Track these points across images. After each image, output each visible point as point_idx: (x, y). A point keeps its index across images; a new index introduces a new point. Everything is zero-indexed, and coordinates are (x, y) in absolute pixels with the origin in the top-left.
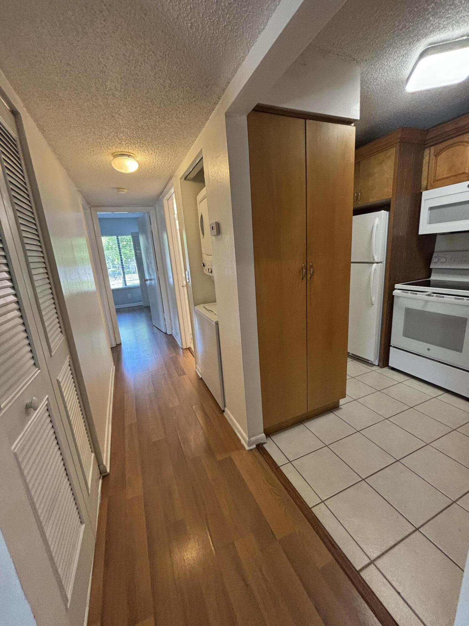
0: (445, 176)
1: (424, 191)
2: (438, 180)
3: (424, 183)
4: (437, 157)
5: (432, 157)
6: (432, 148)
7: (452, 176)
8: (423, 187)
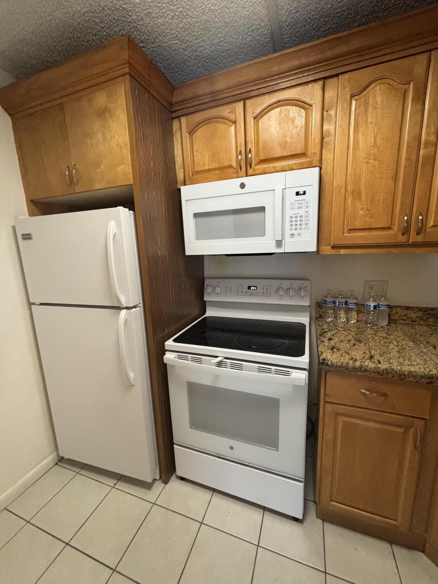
0: (206, 168)
1: (183, 186)
2: (198, 173)
3: (180, 175)
4: (193, 135)
5: (186, 135)
6: (183, 119)
7: (215, 169)
8: (179, 180)
